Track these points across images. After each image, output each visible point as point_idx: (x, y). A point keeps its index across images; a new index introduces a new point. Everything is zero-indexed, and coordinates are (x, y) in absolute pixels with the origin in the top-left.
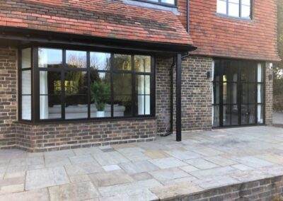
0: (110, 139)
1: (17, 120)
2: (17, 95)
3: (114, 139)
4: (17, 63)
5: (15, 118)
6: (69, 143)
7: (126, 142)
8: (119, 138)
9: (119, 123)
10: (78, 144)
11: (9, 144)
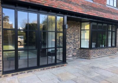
0: (106, 54)
1: (80, 48)
2: (80, 39)
3: (108, 54)
4: (80, 28)
5: (79, 47)
6: (98, 56)
7: (110, 55)
8: (109, 54)
9: (109, 49)
10: (100, 56)
11: (77, 56)
